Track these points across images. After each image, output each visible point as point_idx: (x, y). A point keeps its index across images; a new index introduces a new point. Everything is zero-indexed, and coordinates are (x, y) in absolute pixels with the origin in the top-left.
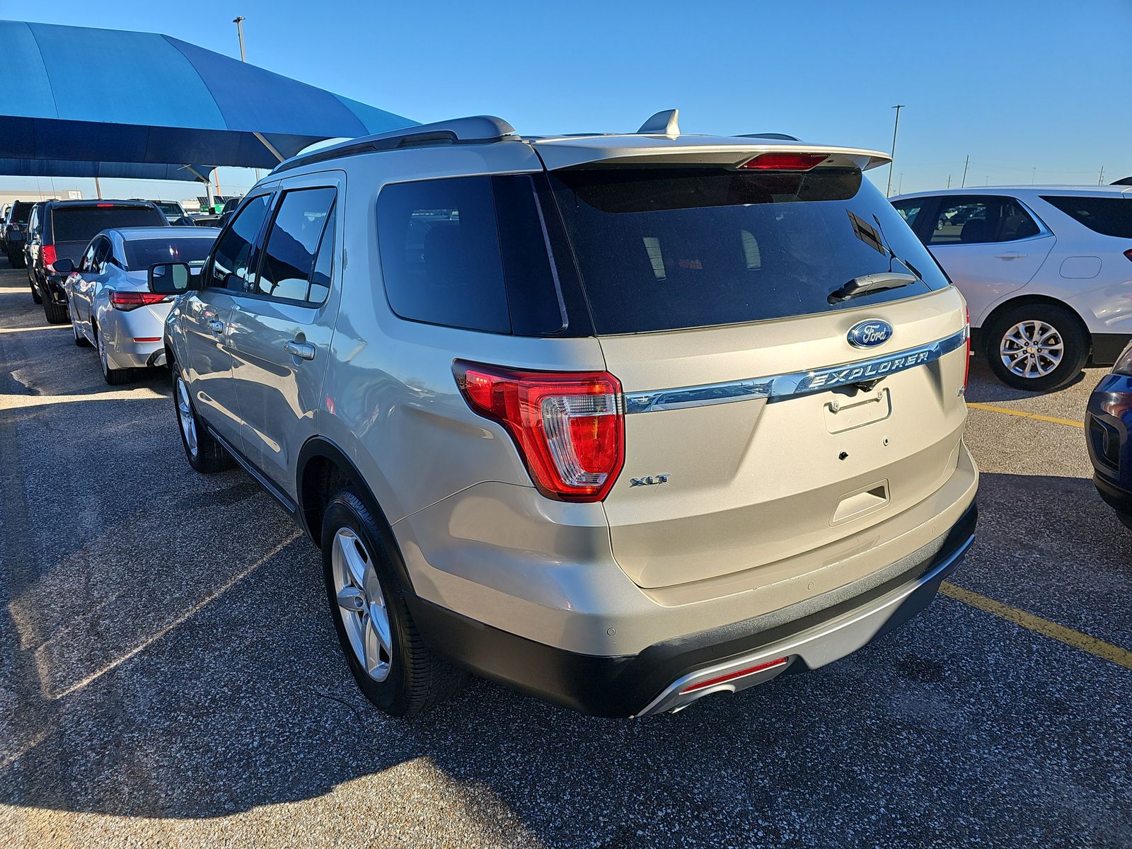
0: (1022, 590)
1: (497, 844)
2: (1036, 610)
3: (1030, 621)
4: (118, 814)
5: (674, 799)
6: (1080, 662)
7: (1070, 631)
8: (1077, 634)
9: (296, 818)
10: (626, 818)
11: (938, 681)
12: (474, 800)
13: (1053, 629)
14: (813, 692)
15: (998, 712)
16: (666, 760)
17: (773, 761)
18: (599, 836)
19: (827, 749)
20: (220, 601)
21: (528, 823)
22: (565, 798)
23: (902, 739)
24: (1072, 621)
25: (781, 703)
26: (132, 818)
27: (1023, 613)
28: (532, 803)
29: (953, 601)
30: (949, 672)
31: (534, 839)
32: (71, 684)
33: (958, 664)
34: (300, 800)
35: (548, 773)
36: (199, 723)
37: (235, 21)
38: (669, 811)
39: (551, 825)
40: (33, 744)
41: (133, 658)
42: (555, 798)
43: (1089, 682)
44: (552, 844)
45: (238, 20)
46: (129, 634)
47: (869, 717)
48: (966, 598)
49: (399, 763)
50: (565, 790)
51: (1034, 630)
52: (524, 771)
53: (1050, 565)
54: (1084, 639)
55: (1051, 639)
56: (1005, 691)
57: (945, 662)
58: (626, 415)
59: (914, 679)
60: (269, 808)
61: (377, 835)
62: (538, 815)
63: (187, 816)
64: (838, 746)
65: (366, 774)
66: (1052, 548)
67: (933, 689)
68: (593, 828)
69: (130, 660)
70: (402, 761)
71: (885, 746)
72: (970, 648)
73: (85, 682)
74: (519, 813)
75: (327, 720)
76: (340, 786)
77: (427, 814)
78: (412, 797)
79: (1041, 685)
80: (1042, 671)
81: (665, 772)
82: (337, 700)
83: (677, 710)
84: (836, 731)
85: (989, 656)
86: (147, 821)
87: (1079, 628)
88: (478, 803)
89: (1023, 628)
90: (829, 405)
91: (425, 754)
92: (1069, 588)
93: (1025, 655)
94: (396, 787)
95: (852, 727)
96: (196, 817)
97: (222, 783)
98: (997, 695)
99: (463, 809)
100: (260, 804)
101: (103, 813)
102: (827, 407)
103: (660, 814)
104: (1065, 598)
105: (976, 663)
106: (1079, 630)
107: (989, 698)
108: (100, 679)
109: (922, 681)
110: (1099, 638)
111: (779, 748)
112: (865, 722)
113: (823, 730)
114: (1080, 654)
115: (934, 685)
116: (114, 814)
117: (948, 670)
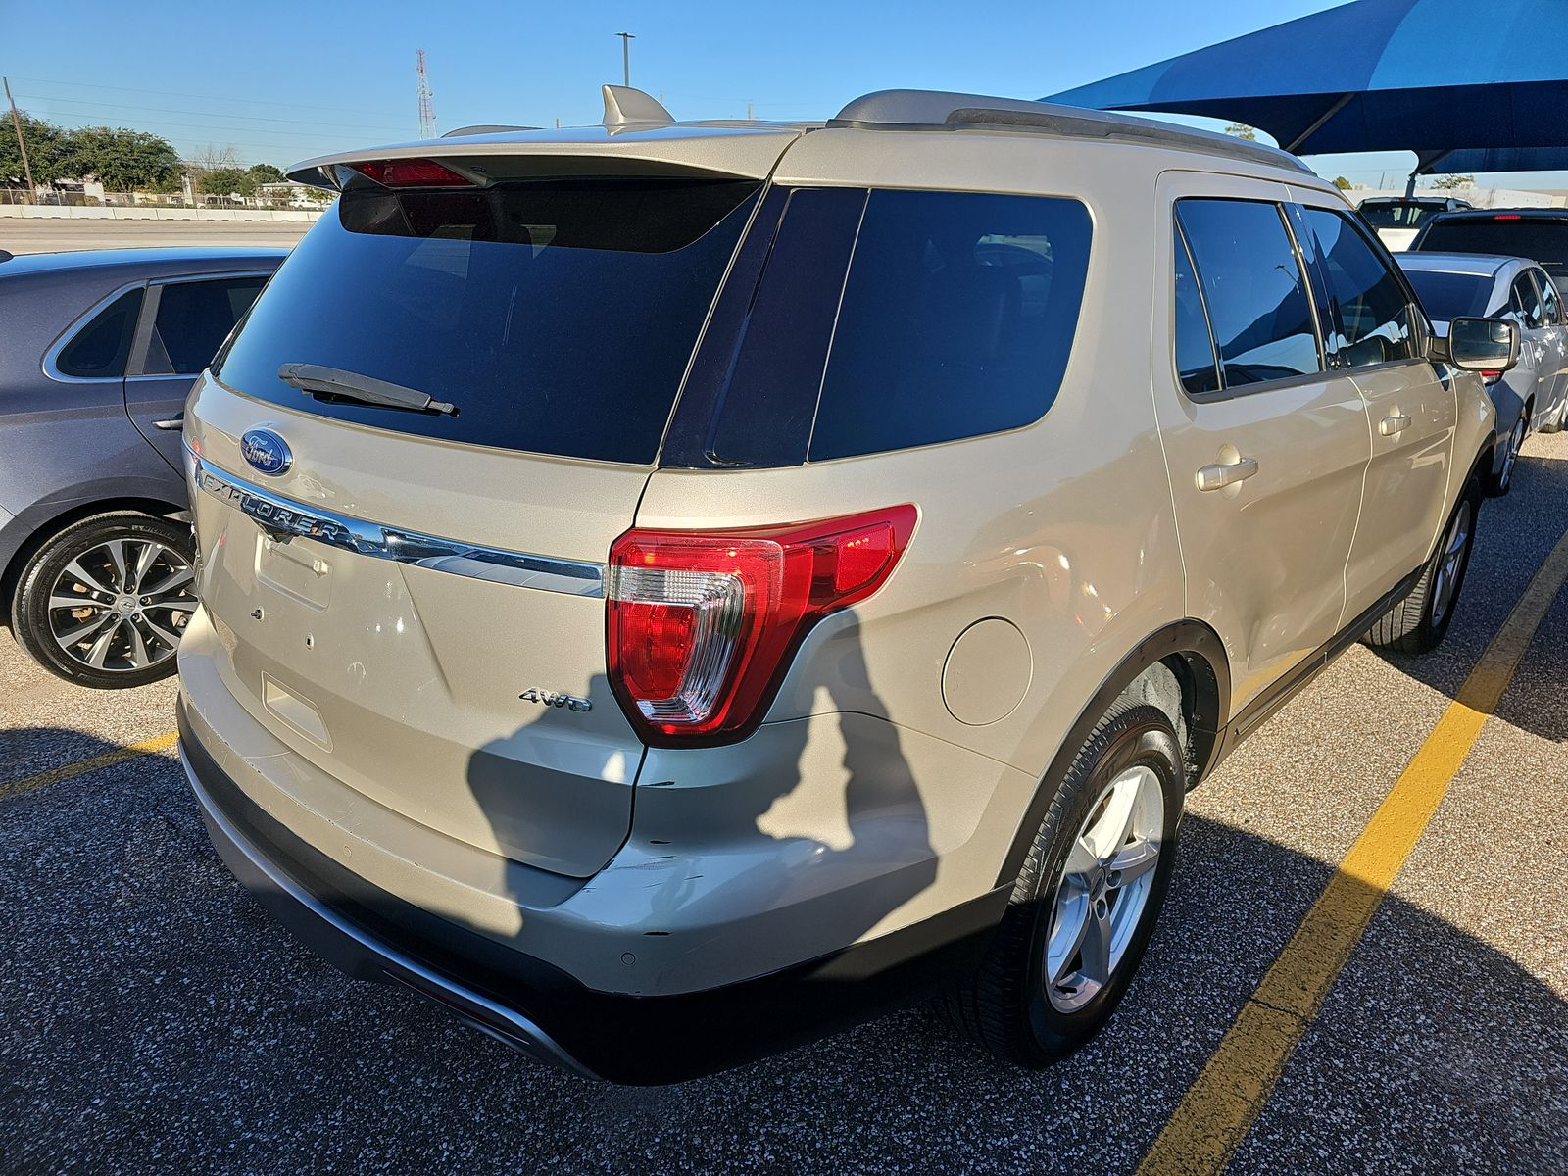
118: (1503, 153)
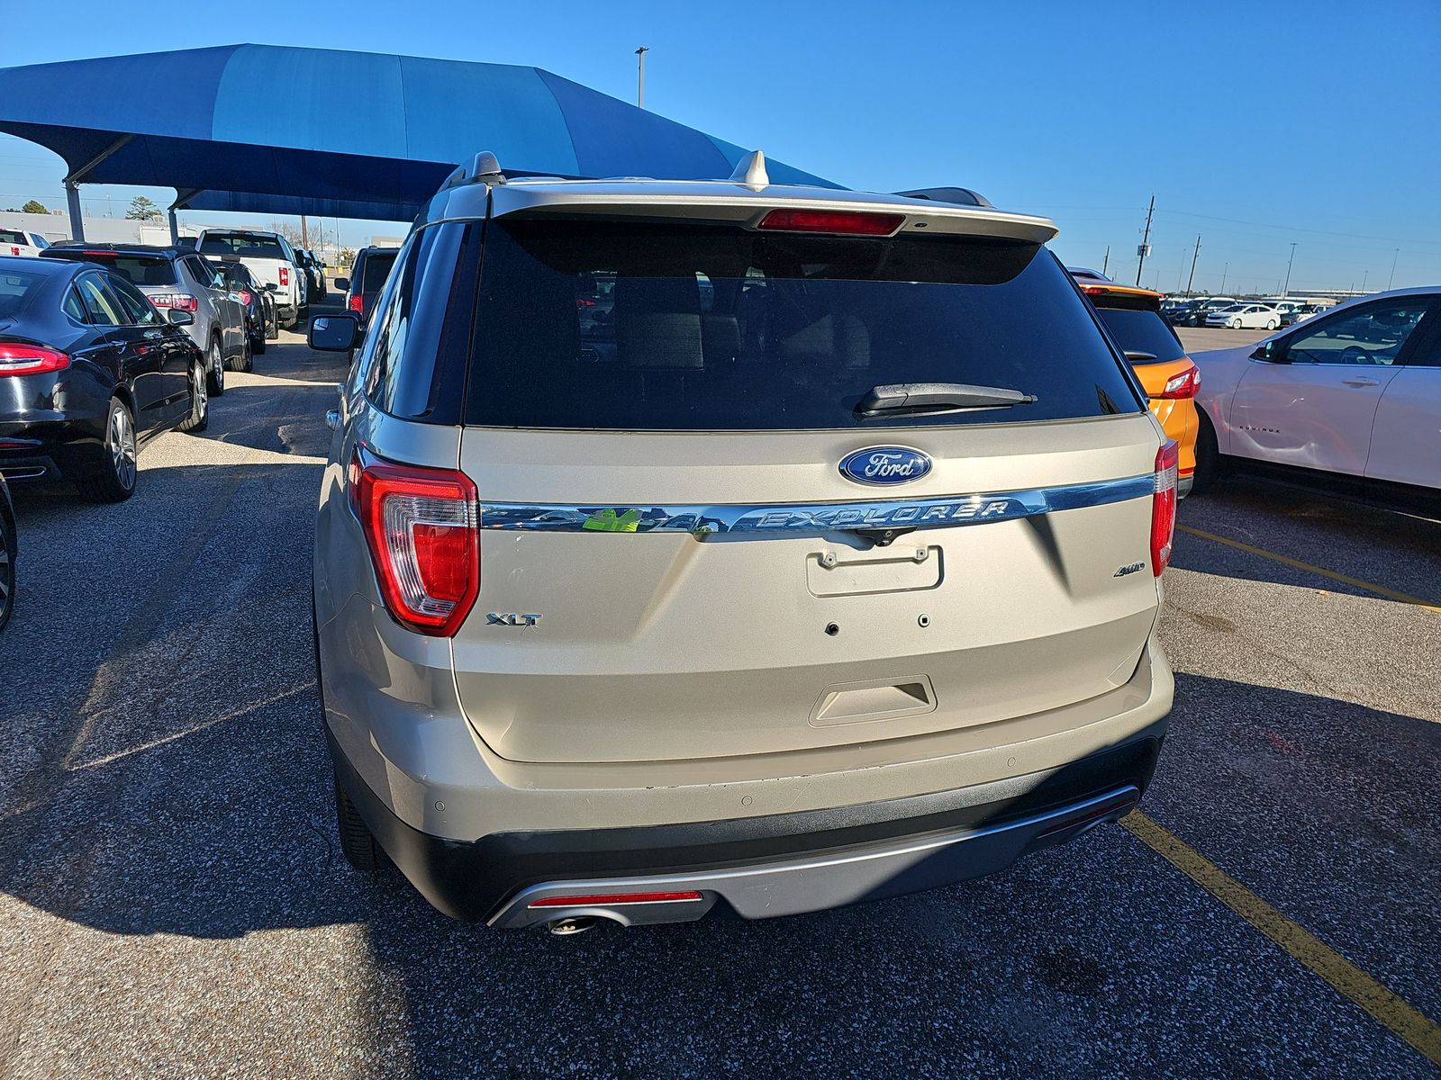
0: (1323, 897)
1: (362, 1048)
2: (1324, 931)
3: (1300, 942)
4: (34, 906)
5: (602, 1053)
6: (1341, 1024)
7: (1359, 973)
8: (1368, 980)
9: (184, 956)
10: (528, 1060)
11: (1084, 995)
12: (376, 990)
13: (1333, 965)
14: (888, 964)
15: (1146, 1062)
16: (630, 1004)
17: (765, 1042)
18: (481, 1072)
19: (851, 1046)
20: (291, 699)
21: (415, 1032)
22: (478, 1015)
23: (969, 1061)
24: (1374, 962)
25: (831, 968)
26: (44, 912)
27: (1297, 930)
28: (435, 1011)
29: (1194, 887)
30: (1112, 987)
31: (407, 1054)
32: (94, 758)
33: (1133, 979)
34: (205, 937)
35: (482, 979)
36: (174, 828)
37: (637, 52)
38: (585, 1067)
39: (438, 1042)
40: (18, 812)
41: (168, 744)
42: (463, 1012)
43: (1333, 1056)
44: (422, 1066)
45: (640, 51)
46: (181, 717)
47: (942, 1018)
48: (1221, 888)
49: (332, 923)
50: (484, 1006)
51: (1298, 959)
52: (456, 971)
53: (1402, 869)
54: (1376, 991)
55: (1318, 977)
56: (1180, 1035)
57: (1116, 971)
58: (481, 530)
59: (1050, 983)
60: (171, 937)
61: (250, 999)
62: (431, 1027)
63: (91, 925)
64: (869, 1046)
65: (289, 927)
66: (1427, 844)
67: (1070, 1004)
68: (481, 1062)
69: (164, 744)
70: (336, 922)
71: (936, 1064)
72: (1171, 960)
73: (108, 759)
74: (414, 1017)
75: (297, 855)
76: (255, 933)
77: (315, 990)
78: (317, 966)
79: (1248, 1041)
80: (1265, 1020)
81: (618, 1016)
82: (323, 836)
83: (566, 931)
84: (880, 1025)
85: (1194, 980)
86: (54, 918)
87: (1378, 973)
88: (378, 995)
89: (1280, 950)
90: (819, 556)
91: (365, 921)
92: (1409, 910)
93: (1254, 992)
94: (309, 950)
95: (908, 1025)
96: (98, 927)
97: (147, 898)
98: (1164, 1037)
99: (357, 997)
100: (165, 931)
101: (23, 899)
102: (815, 560)
103: (572, 1067)
104: (1390, 923)
105: (1164, 984)
106: (1376, 977)
107: (1147, 1039)
108: (121, 760)
109: (1061, 989)
110: (1403, 996)
111: (786, 1026)
112: (932, 1023)
113: (865, 1018)
114: (1350, 1013)
115: (1075, 999)
116: (31, 904)
117: (1112, 984)
118: (244, 196)
